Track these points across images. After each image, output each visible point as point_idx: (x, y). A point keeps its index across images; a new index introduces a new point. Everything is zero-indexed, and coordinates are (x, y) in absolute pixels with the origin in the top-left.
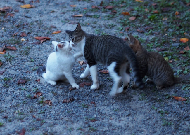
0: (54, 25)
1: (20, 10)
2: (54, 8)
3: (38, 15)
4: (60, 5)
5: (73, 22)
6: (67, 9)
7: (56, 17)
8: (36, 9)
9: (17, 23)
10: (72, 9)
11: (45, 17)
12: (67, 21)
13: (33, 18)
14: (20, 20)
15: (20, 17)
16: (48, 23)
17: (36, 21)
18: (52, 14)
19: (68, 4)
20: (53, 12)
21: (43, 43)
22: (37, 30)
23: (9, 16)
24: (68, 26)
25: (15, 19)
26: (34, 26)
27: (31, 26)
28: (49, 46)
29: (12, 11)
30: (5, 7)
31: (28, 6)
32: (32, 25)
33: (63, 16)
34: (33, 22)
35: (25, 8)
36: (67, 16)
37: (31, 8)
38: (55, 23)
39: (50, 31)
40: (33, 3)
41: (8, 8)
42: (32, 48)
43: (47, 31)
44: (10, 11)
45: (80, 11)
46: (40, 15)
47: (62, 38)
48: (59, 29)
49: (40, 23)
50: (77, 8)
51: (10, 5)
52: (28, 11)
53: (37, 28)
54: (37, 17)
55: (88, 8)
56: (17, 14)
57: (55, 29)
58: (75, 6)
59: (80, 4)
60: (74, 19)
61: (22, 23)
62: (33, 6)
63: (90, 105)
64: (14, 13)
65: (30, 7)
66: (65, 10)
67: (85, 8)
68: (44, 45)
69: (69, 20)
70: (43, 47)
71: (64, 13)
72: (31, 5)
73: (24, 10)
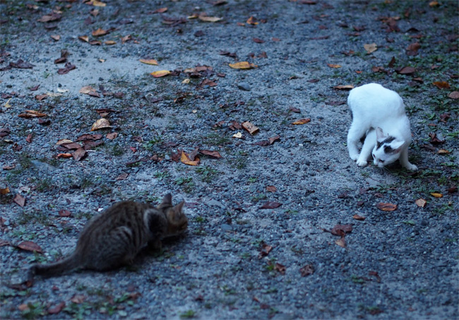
0: (295, 105)
1: (229, 73)
2: (296, 69)
3: (265, 85)
4: (308, 65)
5: (334, 100)
6: (322, 73)
7: (300, 89)
8: (260, 72)
9: (222, 100)
10: (331, 72)
11: (277, 89)
12: (321, 99)
13: (253, 91)
14: (228, 95)
15: (227, 88)
16: (283, 102)
17: (261, 97)
18: (292, 83)
19: (324, 62)
20: (295, 78)
21: (273, 143)
22: (261, 116)
23: (207, 86)
24: (325, 108)
25: (219, 92)
26: (256, 107)
27: (250, 107)
28: (287, 151)
29: (212, 75)
30: (199, 65)
31: (245, 64)
32: (251, 105)
33: (313, 87)
34: (253, 99)
35: (239, 70)
36: (322, 87)
37: (251, 68)
38: (299, 102)
39: (289, 119)
40: (255, 58)
41: (205, 68)
42: (252, 154)
43: (282, 117)
44: (209, 74)
45: (348, 76)
46: (267, 84)
47: (311, 134)
48: (306, 114)
49: (267, 101)
50: (343, 71)
51: (208, 63)
52: (245, 75)
53: (262, 111)
54: (263, 88)
55: (363, 70)
56: (223, 81)
57: (298, 115)
58: (338, 66)
59: (348, 63)
60: (336, 94)
61: (231, 101)
62: (253, 65)
63: (369, 278)
64: (217, 78)
65: (248, 67)
66: (317, 74)
67: (359, 70)
68: (275, 148)
69: (325, 97)
70: (274, 153)
71: (316, 81)
72: (250, 64)
73: (237, 72)
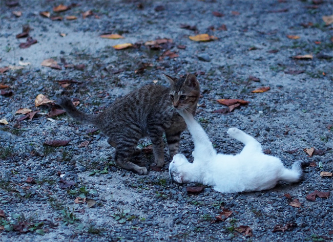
0: (255, 75)
1: (189, 45)
2: (255, 41)
3: (225, 56)
4: (267, 36)
5: (294, 69)
6: (281, 44)
7: (260, 59)
8: (220, 43)
9: (183, 71)
10: (290, 43)
11: (237, 59)
12: (280, 68)
13: (213, 61)
14: (188, 66)
15: (188, 59)
16: (243, 71)
17: (221, 68)
18: (251, 54)
19: (283, 33)
20: (254, 49)
21: (233, 111)
22: (221, 85)
23: (168, 58)
24: (284, 77)
25: (179, 63)
26: (216, 77)
27: (210, 77)
28: (247, 118)
29: (172, 48)
30: (159, 38)
31: (204, 37)
32: (212, 75)
33: (273, 57)
34: (213, 70)
35: (199, 42)
36: (281, 57)
37: (211, 40)
38: (258, 71)
39: (249, 88)
40: (215, 31)
41: (165, 41)
42: (213, 121)
43: (242, 86)
44: (170, 46)
45: (307, 47)
46: (227, 55)
47: (270, 101)
48: (264, 82)
49: (227, 72)
50: (302, 42)
51: (168, 36)
52: (205, 47)
53: (222, 80)
54: (223, 59)
55: (322, 41)
56: (183, 53)
57: (257, 84)
58: (297, 37)
59: (306, 34)
60: (295, 63)
61: (192, 71)
62: (213, 37)
63: (329, 237)
64: (177, 50)
65: (208, 39)
66: (276, 45)
67: (317, 41)
68: (235, 115)
69: (284, 66)
70: (234, 120)
71: (275, 52)
72: (210, 36)
73: (197, 45)
